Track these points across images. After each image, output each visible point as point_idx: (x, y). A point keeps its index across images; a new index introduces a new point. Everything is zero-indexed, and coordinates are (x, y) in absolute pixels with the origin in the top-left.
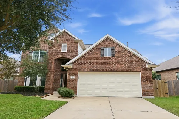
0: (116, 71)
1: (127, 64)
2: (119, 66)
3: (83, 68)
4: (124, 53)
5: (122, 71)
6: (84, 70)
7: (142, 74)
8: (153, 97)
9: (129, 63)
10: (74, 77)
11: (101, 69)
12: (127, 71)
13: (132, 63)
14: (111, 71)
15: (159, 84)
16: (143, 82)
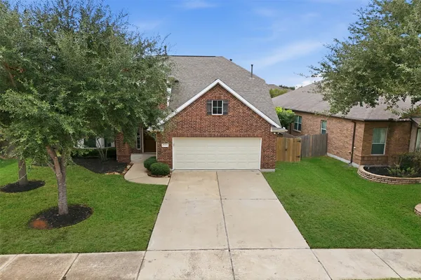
0: (228, 136)
1: (245, 127)
2: (233, 130)
3: (180, 132)
4: (241, 111)
5: (237, 136)
6: (182, 136)
7: (263, 140)
8: (274, 170)
9: (247, 125)
10: (166, 145)
11: (207, 133)
12: (244, 136)
13: (252, 125)
14: (221, 136)
15: (289, 144)
16: (263, 150)
